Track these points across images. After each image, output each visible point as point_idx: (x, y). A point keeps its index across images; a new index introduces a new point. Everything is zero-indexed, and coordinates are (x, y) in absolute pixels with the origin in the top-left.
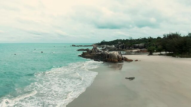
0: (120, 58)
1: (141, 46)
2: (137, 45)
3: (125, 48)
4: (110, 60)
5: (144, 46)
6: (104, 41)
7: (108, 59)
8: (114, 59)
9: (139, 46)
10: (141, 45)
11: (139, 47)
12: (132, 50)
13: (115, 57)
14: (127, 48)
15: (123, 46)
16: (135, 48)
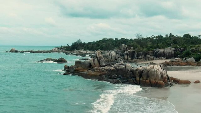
0: (165, 77)
1: (169, 53)
2: (161, 50)
3: (138, 56)
4: (148, 81)
5: (175, 53)
6: (79, 41)
7: (141, 79)
8: (155, 79)
9: (164, 52)
10: (168, 50)
11: (164, 54)
12: (152, 60)
13: (157, 75)
14: (140, 57)
15: (134, 52)
16: (158, 56)
